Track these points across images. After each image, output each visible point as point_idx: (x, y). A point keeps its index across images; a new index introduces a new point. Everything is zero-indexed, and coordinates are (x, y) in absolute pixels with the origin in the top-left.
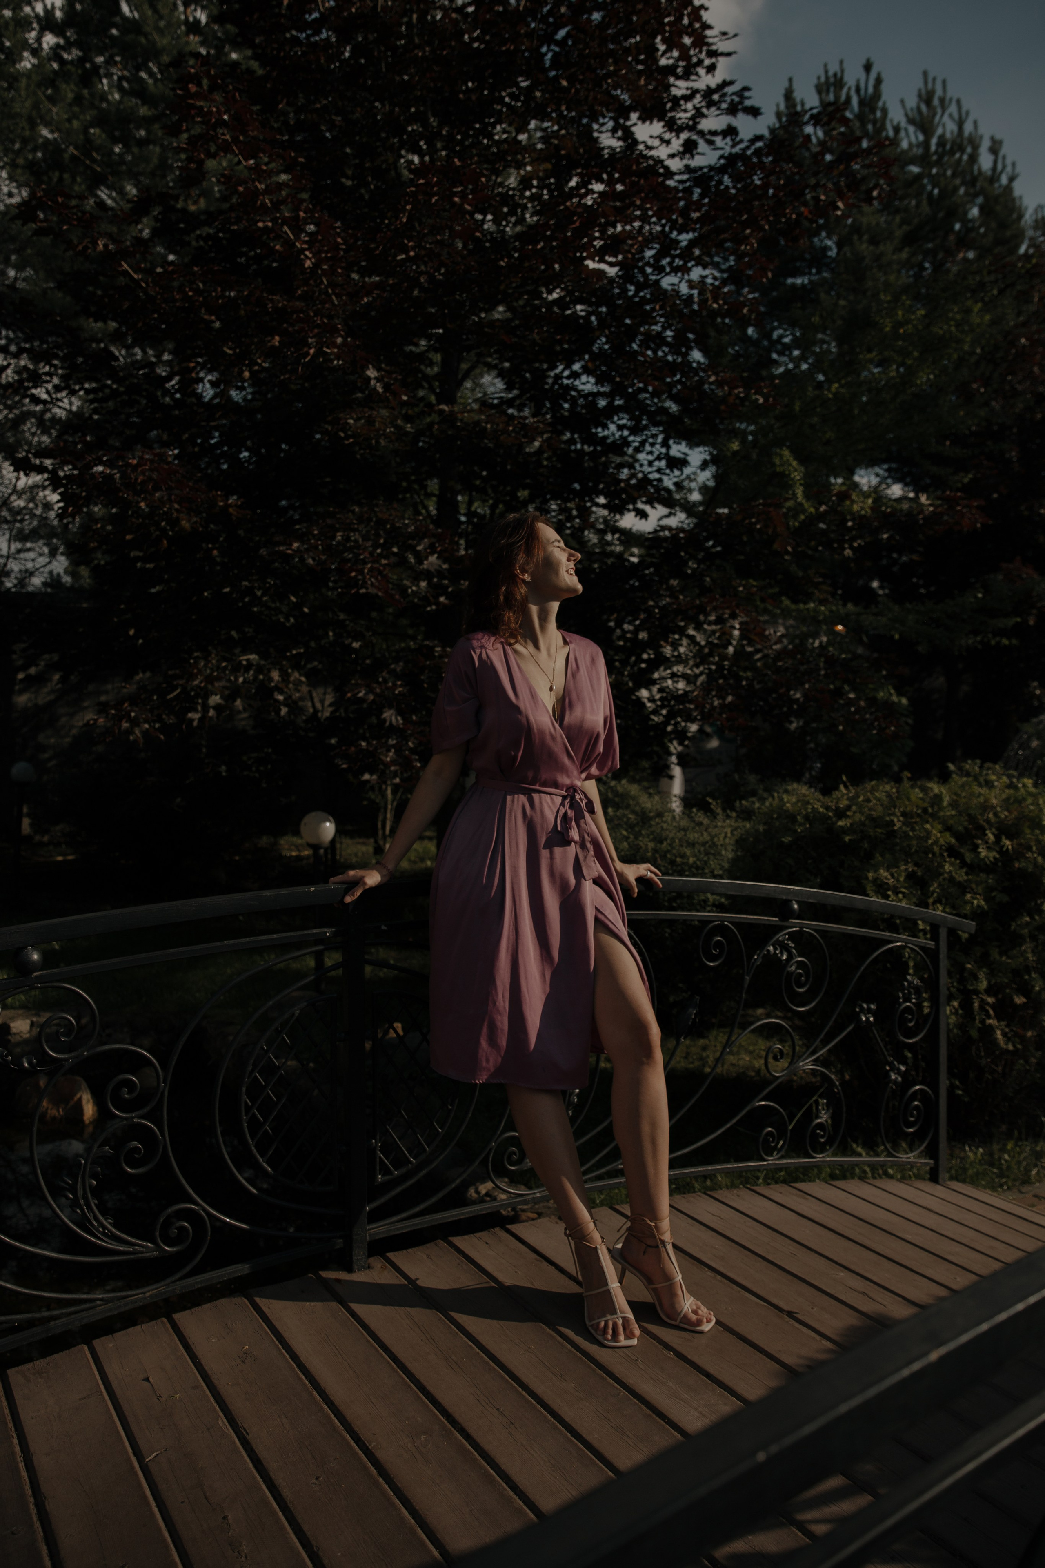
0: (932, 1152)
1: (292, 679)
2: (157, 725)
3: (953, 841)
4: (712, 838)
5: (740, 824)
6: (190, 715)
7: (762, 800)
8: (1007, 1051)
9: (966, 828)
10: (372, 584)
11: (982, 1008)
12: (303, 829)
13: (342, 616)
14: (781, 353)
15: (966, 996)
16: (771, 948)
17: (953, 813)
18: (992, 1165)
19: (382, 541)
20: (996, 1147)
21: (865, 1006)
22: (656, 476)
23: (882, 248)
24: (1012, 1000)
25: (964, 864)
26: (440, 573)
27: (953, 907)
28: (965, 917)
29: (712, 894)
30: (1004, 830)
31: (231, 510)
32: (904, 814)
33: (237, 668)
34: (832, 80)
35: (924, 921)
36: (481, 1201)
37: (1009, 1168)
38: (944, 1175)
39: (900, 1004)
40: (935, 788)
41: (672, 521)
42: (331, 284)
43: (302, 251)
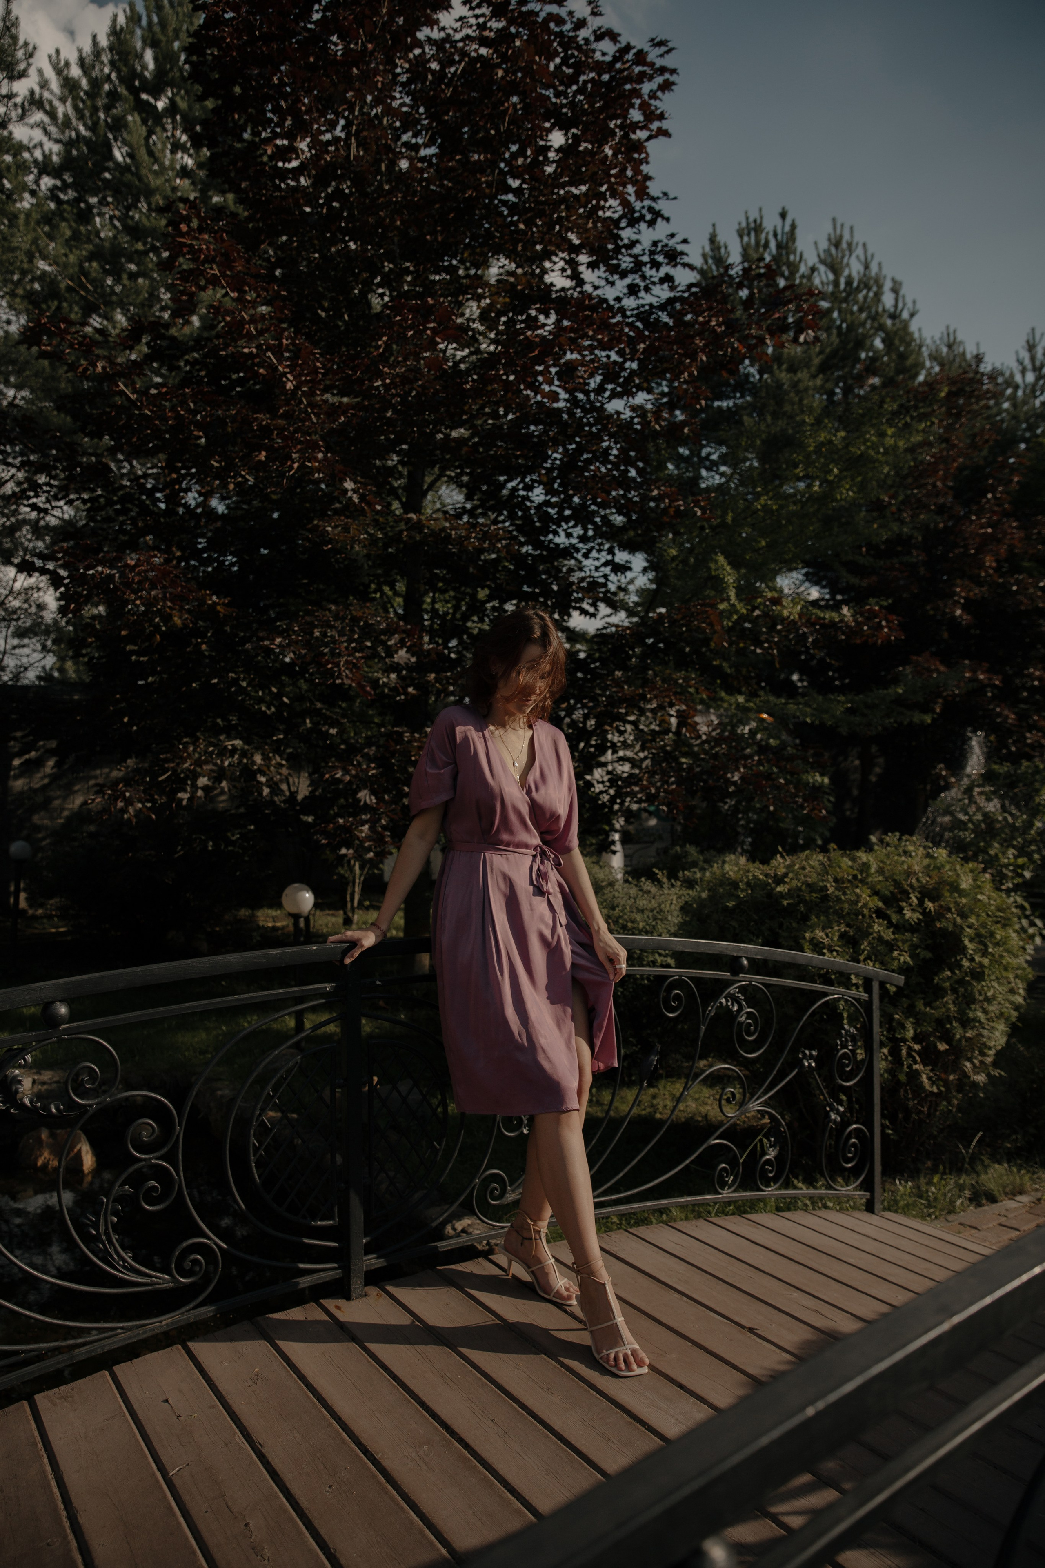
0: (867, 1185)
1: (274, 762)
2: (149, 805)
3: (880, 904)
4: (660, 905)
5: (685, 892)
6: (180, 795)
7: (703, 870)
8: (932, 1093)
9: (892, 893)
10: (347, 676)
11: (909, 1055)
12: (285, 900)
13: (319, 705)
15: (895, 1044)
16: (723, 1001)
17: (881, 878)
18: (921, 1197)
19: (356, 636)
20: (923, 1181)
21: (807, 1052)
22: (602, 580)
23: (799, 375)
24: (936, 1047)
25: (890, 924)
26: (409, 667)
27: (882, 963)
28: (893, 971)
29: (660, 955)
30: (926, 894)
31: (219, 608)
32: (836, 880)
33: (223, 752)
34: (752, 225)
35: (857, 975)
36: (458, 1235)
37: (935, 1199)
38: (878, 1206)
39: (838, 1051)
40: (863, 856)
41: (614, 620)
42: (310, 404)
43: (285, 374)
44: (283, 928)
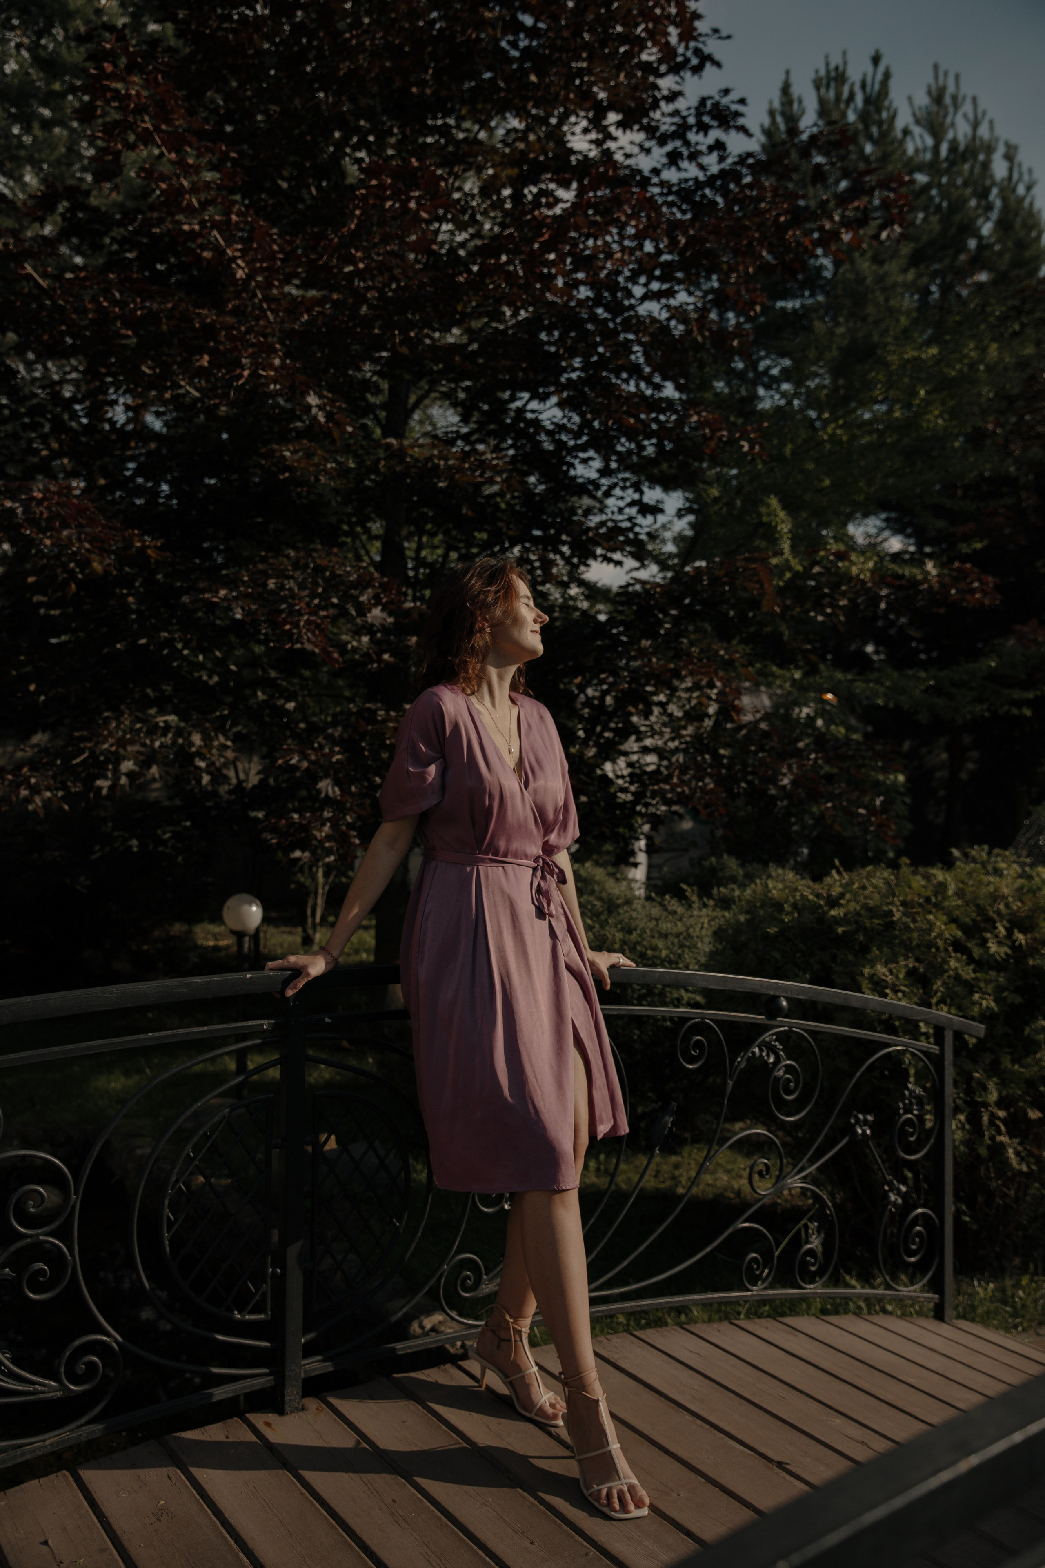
0: (936, 1285)
1: (216, 743)
2: (60, 794)
3: (959, 934)
4: (687, 929)
5: (719, 913)
6: (99, 783)
7: (743, 886)
8: (1021, 1172)
9: (973, 920)
10: (309, 640)
11: (992, 1123)
12: (227, 915)
13: (273, 674)
14: (768, 387)
15: (974, 1109)
16: (757, 1050)
17: (960, 902)
18: (1005, 1302)
19: (320, 590)
20: (1008, 1282)
21: (861, 1116)
22: (627, 524)
23: (886, 267)
24: (1026, 1114)
25: (971, 960)
26: (384, 629)
27: (960, 1008)
28: (973, 1019)
29: (687, 991)
30: (1016, 923)
31: (149, 552)
32: (904, 904)
33: (153, 730)
34: (833, 74)
35: (927, 1023)
36: (426, 1334)
37: (1024, 1306)
38: (949, 1312)
39: (900, 1116)
40: (939, 874)
41: (643, 575)
42: (267, 298)
43: (234, 259)
44: (227, 947)
